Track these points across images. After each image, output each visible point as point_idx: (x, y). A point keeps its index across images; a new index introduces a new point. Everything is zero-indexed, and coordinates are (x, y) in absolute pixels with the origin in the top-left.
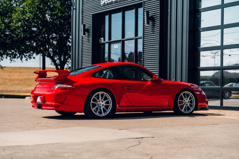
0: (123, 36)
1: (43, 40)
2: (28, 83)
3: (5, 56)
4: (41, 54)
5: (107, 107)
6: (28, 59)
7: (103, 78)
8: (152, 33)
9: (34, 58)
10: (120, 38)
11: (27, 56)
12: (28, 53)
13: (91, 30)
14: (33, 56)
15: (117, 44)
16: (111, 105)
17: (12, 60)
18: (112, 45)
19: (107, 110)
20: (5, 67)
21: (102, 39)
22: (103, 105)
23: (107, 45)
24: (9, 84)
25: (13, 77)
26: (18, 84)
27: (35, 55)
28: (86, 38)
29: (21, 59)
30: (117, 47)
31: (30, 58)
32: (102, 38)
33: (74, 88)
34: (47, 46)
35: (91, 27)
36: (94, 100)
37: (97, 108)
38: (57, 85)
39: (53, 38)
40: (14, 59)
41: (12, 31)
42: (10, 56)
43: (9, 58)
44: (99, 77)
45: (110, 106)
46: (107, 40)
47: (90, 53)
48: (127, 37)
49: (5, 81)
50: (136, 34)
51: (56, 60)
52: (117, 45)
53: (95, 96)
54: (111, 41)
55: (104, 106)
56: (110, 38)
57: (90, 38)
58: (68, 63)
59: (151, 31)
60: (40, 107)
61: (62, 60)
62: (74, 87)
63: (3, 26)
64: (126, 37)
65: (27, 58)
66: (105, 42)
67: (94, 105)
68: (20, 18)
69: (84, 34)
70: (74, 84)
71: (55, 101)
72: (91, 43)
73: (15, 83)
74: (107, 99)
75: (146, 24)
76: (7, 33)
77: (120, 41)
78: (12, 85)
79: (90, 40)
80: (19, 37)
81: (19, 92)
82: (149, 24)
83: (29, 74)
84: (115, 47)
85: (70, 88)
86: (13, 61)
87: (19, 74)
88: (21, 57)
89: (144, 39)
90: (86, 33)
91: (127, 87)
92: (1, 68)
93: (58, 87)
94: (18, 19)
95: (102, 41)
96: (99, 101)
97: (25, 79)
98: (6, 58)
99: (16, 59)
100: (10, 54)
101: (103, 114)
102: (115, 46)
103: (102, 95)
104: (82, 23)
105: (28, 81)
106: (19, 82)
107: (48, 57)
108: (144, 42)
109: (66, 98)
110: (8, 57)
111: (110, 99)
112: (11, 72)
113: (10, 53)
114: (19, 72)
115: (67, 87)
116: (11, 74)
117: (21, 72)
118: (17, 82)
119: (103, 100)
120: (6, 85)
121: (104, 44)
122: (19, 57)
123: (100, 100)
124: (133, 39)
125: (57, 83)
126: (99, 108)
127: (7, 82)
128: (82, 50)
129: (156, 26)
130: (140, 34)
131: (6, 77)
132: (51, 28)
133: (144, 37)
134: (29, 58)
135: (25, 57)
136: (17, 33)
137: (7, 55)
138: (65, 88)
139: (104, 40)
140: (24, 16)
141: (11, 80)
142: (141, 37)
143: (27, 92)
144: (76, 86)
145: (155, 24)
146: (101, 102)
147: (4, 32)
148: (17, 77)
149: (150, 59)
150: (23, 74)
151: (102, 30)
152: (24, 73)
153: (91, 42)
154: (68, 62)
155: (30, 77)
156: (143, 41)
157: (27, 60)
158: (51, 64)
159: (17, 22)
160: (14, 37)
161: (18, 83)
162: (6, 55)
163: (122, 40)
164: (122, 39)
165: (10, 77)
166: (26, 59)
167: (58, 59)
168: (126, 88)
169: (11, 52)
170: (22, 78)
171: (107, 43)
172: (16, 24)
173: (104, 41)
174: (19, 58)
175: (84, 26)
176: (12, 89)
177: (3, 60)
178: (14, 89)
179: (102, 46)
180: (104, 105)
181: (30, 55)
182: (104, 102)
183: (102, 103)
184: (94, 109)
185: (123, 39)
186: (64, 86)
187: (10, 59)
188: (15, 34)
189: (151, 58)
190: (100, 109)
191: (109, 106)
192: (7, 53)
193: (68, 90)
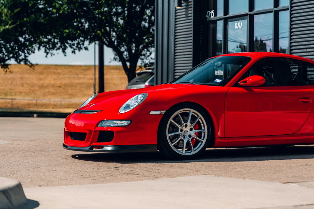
0: (252, 6)
1: (102, 17)
2: (70, 92)
3: (36, 46)
4: (97, 42)
6: (77, 51)
9: (86, 49)
10: (246, 11)
11: (74, 45)
12: (75, 40)
14: (85, 46)
15: (240, 21)
17: (47, 53)
18: (230, 23)
20: (37, 65)
21: (212, 12)
23: (220, 24)
24: (39, 93)
25: (46, 82)
26: (53, 94)
27: (87, 43)
28: (182, 12)
29: (64, 51)
30: (240, 27)
31: (80, 49)
32: (211, 10)
34: (108, 29)
39: (117, 14)
40: (51, 51)
42: (45, 46)
43: (43, 49)
46: (220, 14)
47: (189, 38)
48: (258, 8)
49: (33, 88)
51: (123, 52)
52: (239, 24)
54: (228, 16)
56: (226, 11)
57: (190, 12)
58: (143, 57)
61: (133, 51)
65: (75, 49)
66: (216, 18)
69: (180, 4)
72: (192, 20)
73: (49, 92)
76: (40, 6)
77: (246, 15)
78: (45, 95)
79: (190, 15)
80: (61, 12)
81: (55, 106)
83: (72, 76)
84: (236, 27)
86: (49, 55)
87: (55, 76)
88: (63, 47)
89: (291, 11)
90: (183, 2)
92: (31, 67)
97: (65, 85)
98: (39, 49)
99: (54, 52)
100: (45, 42)
102: (236, 24)
105: (70, 88)
106: (56, 90)
107: (108, 46)
108: (293, 16)
110: (41, 47)
112: (42, 73)
113: (45, 40)
114: (55, 73)
116: (42, 76)
117: (59, 74)
118: (52, 90)
120: (35, 94)
121: (215, 22)
122: (61, 46)
124: (271, 12)
127: (36, 90)
130: (285, 2)
131: (35, 81)
133: (292, 7)
134: (77, 49)
135: (71, 47)
136: (57, 5)
137: (41, 43)
139: (216, 15)
141: (42, 87)
142: (286, 8)
143: (68, 108)
148: (53, 82)
150: (61, 76)
152: (64, 74)
153: (192, 18)
154: (144, 55)
155: (73, 81)
156: (291, 14)
157: (74, 52)
158: (115, 59)
160: (53, 13)
161: (54, 91)
162: (38, 43)
163: (250, 15)
164: (249, 13)
165: (41, 82)
166: (72, 50)
167: (126, 50)
169: (47, 38)
170: (61, 84)
171: (221, 19)
173: (214, 16)
174: (61, 50)
176: (44, 102)
177: (34, 53)
178: (48, 102)
179: (212, 26)
181: (78, 44)
185: (251, 13)
187: (46, 50)
188: (54, 7)
189: (306, 45)
192: (41, 41)
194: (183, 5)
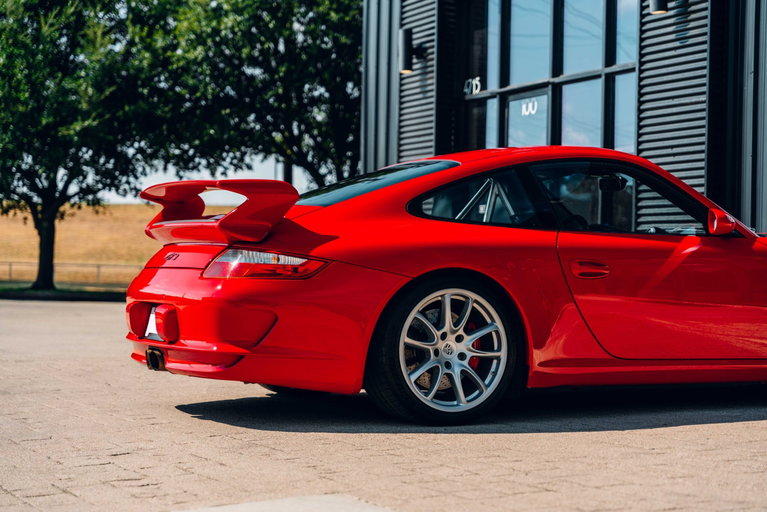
0: (557, 66)
5: (482, 366)
7: (466, 220)
8: (677, 44)
10: (544, 75)
13: (435, 50)
15: (533, 99)
16: (503, 354)
18: (512, 104)
19: (483, 380)
21: (476, 81)
22: (462, 356)
23: (493, 107)
28: (413, 85)
30: (533, 112)
31: (237, 168)
32: (474, 77)
33: (317, 271)
35: (435, 37)
36: (418, 332)
37: (433, 372)
38: (235, 255)
41: (176, 77)
43: (172, 169)
44: (450, 216)
45: (498, 358)
46: (493, 85)
47: (427, 138)
48: (570, 69)
50: (610, 56)
52: (530, 105)
53: (423, 312)
54: (508, 88)
55: (465, 363)
56: (505, 78)
57: (430, 82)
59: (673, 37)
60: (155, 360)
61: (346, 174)
62: (315, 265)
63: (144, 58)
64: (569, 71)
65: (226, 169)
66: (485, 94)
67: (417, 357)
68: (202, 32)
69: (408, 65)
70: (317, 251)
71: (221, 336)
72: (433, 100)
74: (484, 324)
75: (651, 9)
77: (544, 85)
79: (429, 88)
82: (667, 10)
84: (525, 112)
85: (295, 268)
89: (641, 72)
90: (415, 61)
91: (581, 264)
93: (242, 266)
94: (194, 33)
95: (476, 92)
96: (444, 336)
98: (165, 169)
100: (176, 156)
101: (464, 404)
102: (524, 107)
103: (458, 307)
104: (402, 25)
108: (644, 83)
109: (276, 319)
110: (169, 166)
111: (499, 324)
115: (284, 266)
119: (461, 332)
121: (482, 103)
123: (446, 329)
124: (598, 76)
125: (236, 245)
126: (443, 371)
128: (400, 127)
129: (693, 16)
130: (627, 54)
132: (306, 64)
133: (642, 63)
138: (273, 272)
139: (484, 86)
140: (214, 23)
142: (630, 67)
144: (326, 261)
145: (693, 8)
146: (451, 340)
147: (148, 81)
149: (669, 151)
151: (477, 49)
153: (434, 93)
156: (641, 79)
159: (193, 45)
162: (163, 158)
163: (554, 84)
164: (552, 80)
166: (222, 169)
168: (577, 270)
169: (179, 148)
171: (493, 96)
172: (188, 51)
173: (481, 90)
175: (408, 34)
179: (475, 111)
180: (469, 355)
182: (469, 340)
183: (455, 347)
184: (414, 377)
185: (557, 80)
186: (268, 258)
187: (177, 172)
189: (672, 147)
190: (450, 377)
191: (490, 360)
193: (289, 277)
194: (415, 67)
